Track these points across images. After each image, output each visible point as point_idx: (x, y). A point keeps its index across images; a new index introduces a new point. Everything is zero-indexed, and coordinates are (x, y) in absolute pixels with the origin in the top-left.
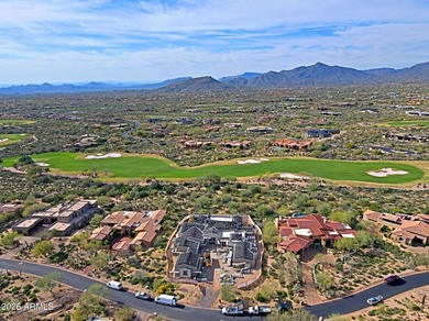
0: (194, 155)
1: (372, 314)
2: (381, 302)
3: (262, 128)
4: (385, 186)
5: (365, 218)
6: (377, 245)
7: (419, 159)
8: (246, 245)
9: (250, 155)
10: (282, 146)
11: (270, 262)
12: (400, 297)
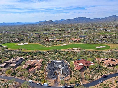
0: (49, 43)
1: (100, 86)
2: (102, 82)
3: (67, 35)
4: (100, 51)
5: (96, 60)
6: (100, 67)
7: (108, 43)
8: (66, 69)
9: (64, 43)
11: (73, 73)
12: (107, 81)
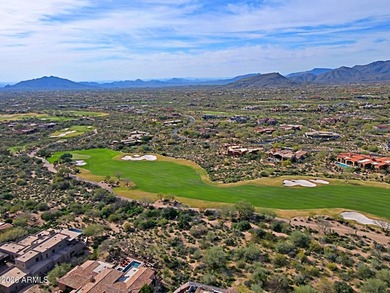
0: (234, 165)
10: (349, 163)
